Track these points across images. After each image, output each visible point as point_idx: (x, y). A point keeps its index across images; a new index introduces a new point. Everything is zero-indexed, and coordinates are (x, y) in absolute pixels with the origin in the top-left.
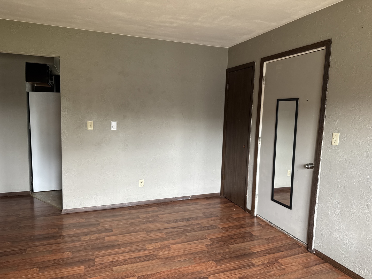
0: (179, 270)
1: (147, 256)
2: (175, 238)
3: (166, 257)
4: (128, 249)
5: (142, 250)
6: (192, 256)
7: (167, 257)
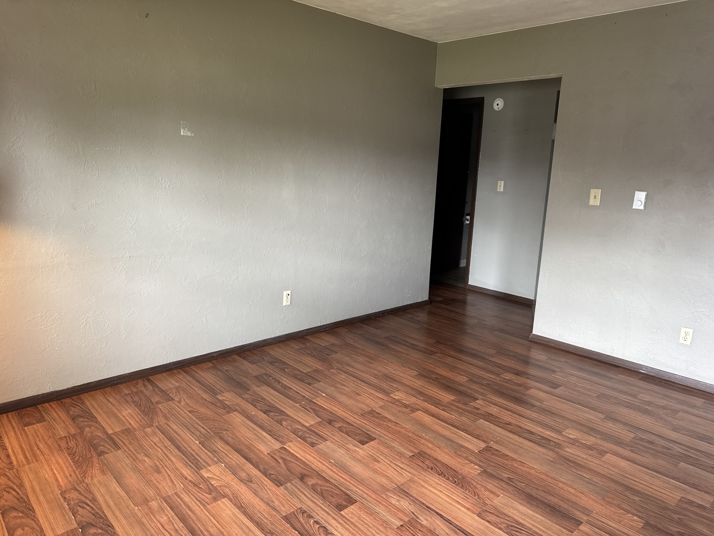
0: (556, 482)
1: (543, 438)
2: (641, 453)
3: (571, 459)
4: (536, 417)
5: (554, 429)
6: (620, 488)
7: (573, 460)
